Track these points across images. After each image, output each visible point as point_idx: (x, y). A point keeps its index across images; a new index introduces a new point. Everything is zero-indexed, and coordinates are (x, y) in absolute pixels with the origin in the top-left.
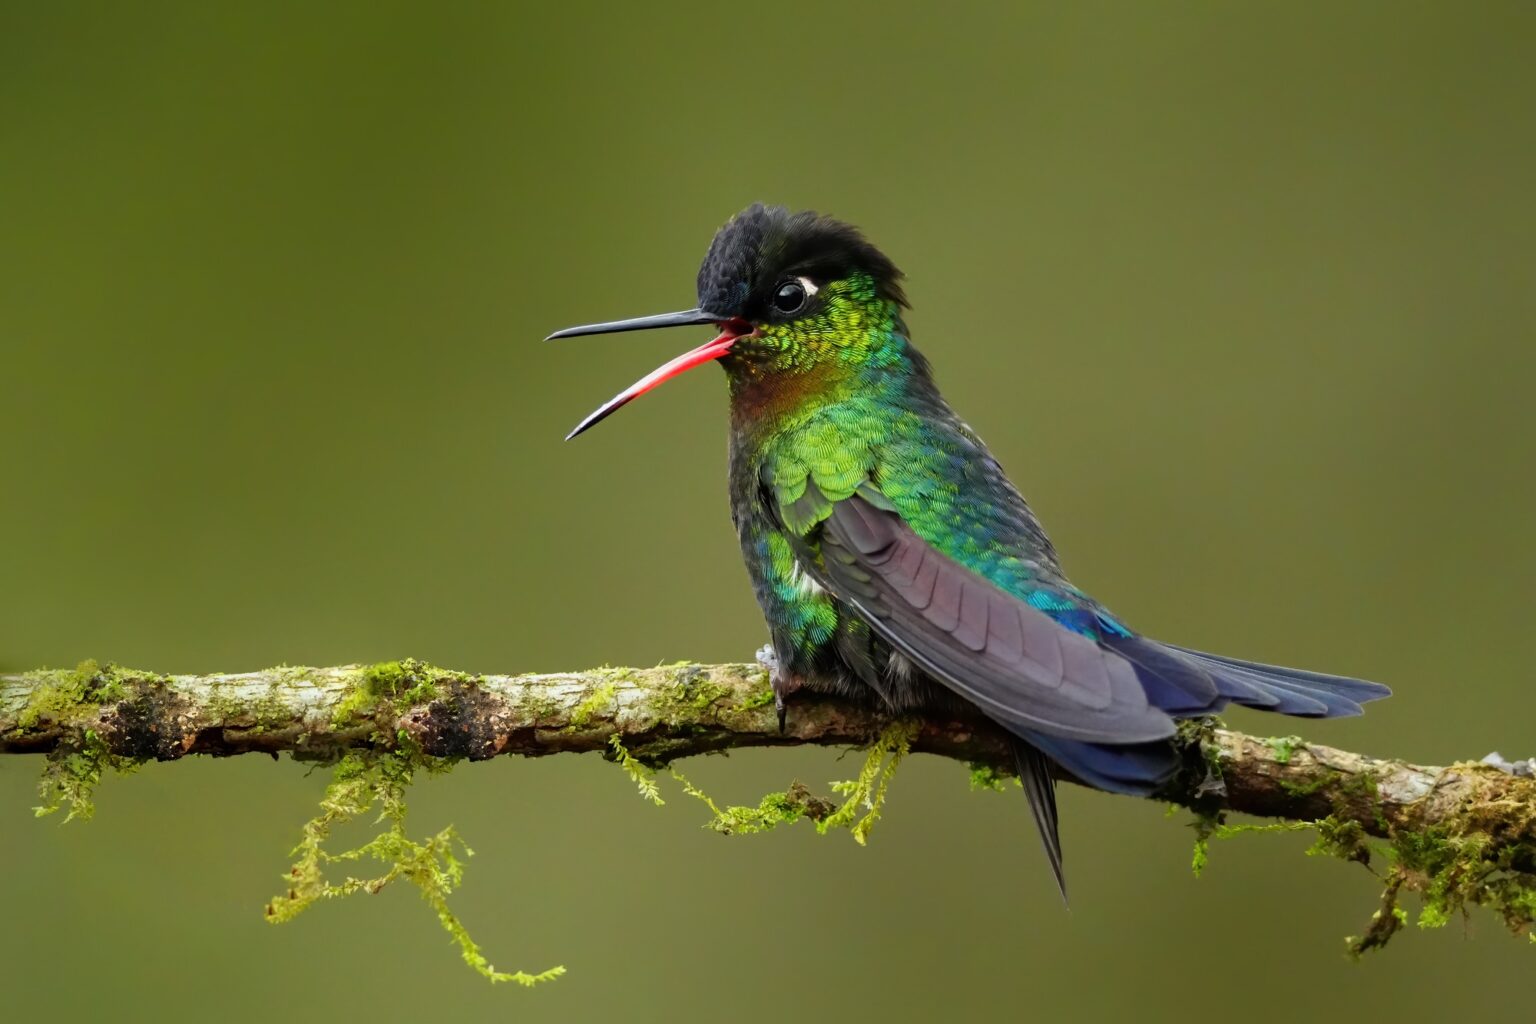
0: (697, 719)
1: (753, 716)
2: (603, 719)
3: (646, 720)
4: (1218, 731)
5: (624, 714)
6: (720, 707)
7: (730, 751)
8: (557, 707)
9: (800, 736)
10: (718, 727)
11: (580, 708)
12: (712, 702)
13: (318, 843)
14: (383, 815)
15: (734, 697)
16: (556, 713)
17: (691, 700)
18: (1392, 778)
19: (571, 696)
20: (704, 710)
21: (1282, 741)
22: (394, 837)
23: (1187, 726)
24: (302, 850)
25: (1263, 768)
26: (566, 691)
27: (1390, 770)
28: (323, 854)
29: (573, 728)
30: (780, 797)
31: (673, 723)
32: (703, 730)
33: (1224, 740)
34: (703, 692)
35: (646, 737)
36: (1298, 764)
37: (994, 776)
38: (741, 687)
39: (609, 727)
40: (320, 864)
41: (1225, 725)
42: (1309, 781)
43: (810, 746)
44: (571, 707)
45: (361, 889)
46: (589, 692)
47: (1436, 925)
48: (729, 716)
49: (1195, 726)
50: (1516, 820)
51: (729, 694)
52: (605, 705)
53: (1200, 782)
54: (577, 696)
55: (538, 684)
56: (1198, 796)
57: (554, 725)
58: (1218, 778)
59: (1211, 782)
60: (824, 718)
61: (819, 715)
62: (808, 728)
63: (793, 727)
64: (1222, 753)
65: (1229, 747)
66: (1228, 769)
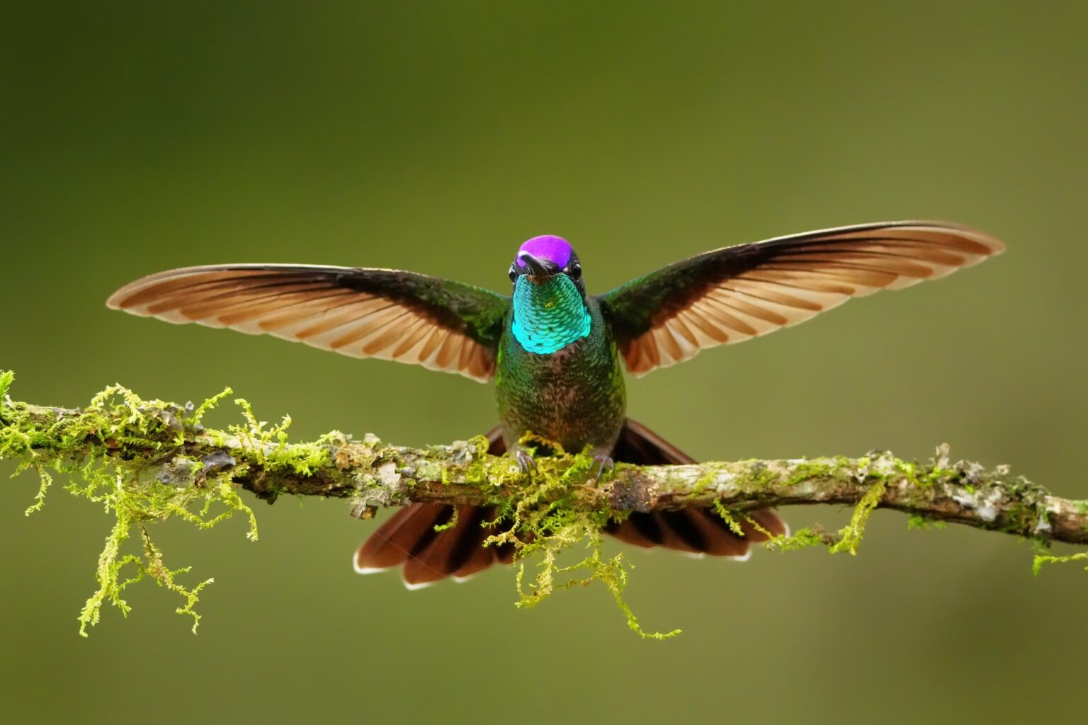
0: (761, 490)
1: (791, 488)
2: (709, 490)
3: (733, 490)
4: (1047, 497)
5: (721, 488)
6: (773, 483)
8: (685, 483)
9: (817, 499)
10: (773, 494)
11: (697, 484)
12: (769, 481)
13: (553, 561)
14: (589, 545)
15: (781, 478)
16: (684, 487)
17: (758, 479)
19: (693, 478)
20: (765, 485)
21: (1081, 502)
22: (595, 557)
23: (1030, 494)
24: (543, 566)
25: (1072, 517)
26: (690, 474)
28: (555, 568)
29: (693, 495)
30: (807, 532)
31: (748, 492)
32: (764, 496)
33: (1050, 502)
34: (764, 475)
35: (733, 500)
37: (925, 521)
38: (785, 472)
39: (713, 494)
40: (553, 574)
41: (1050, 493)
44: (693, 484)
46: (702, 476)
48: (778, 488)
49: (1034, 495)
51: (778, 476)
52: (711, 482)
53: (1037, 524)
54: (696, 478)
55: (674, 471)
56: (1036, 532)
57: (683, 493)
58: (1047, 523)
59: (1043, 525)
60: (830, 489)
61: (827, 488)
62: (821, 495)
63: (813, 494)
64: (1049, 509)
65: (1052, 505)
66: (1052, 517)
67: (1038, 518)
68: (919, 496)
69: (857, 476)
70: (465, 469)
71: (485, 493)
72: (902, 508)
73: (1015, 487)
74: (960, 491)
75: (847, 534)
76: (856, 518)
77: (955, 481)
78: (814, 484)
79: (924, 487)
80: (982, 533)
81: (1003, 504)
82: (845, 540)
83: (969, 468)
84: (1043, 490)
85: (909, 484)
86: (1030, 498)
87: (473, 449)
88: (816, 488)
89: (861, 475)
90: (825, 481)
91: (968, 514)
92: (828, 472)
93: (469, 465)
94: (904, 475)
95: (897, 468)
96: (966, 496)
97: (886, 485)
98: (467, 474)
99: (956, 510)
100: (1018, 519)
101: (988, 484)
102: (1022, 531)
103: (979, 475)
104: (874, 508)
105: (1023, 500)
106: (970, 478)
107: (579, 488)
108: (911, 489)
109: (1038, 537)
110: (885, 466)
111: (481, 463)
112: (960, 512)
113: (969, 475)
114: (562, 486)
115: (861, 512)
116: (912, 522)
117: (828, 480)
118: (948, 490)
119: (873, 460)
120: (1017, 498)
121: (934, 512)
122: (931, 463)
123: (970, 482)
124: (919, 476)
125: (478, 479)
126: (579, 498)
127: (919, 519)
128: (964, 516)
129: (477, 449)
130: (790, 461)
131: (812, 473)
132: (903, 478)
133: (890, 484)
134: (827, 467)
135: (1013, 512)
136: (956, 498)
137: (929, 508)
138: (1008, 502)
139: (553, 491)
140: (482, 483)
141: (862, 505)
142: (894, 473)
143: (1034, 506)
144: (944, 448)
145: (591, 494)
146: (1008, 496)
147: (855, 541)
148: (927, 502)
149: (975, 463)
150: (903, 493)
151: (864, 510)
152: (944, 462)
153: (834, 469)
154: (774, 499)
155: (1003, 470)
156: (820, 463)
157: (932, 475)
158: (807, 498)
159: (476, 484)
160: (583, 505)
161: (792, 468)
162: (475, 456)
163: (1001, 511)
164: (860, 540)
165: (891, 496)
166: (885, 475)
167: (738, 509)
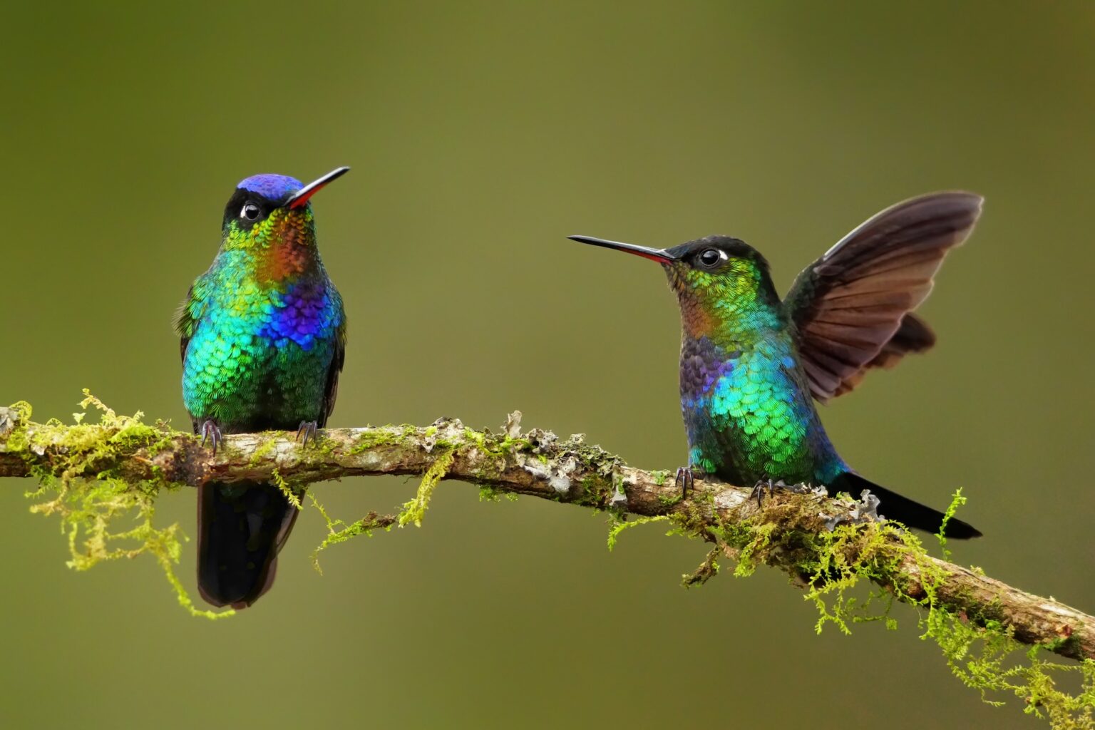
0: (322, 460)
2: (267, 460)
3: (293, 460)
4: (623, 467)
5: (280, 457)
6: (336, 453)
7: (341, 478)
8: (241, 453)
9: (382, 470)
10: (335, 465)
11: (256, 454)
12: (331, 450)
13: (104, 527)
14: (140, 514)
15: (344, 447)
16: (241, 456)
17: (319, 449)
18: (723, 494)
19: (250, 447)
20: (327, 455)
21: (659, 472)
22: (146, 527)
23: (605, 464)
24: (94, 531)
25: (648, 489)
26: (247, 443)
27: (721, 489)
28: (107, 534)
29: (251, 465)
31: (309, 462)
32: (326, 466)
33: (626, 472)
34: (326, 444)
35: (293, 471)
36: (668, 486)
37: (494, 493)
38: (348, 442)
39: (272, 465)
40: (105, 539)
41: (626, 463)
42: (675, 496)
43: (388, 476)
44: (250, 453)
45: (125, 556)
46: (261, 444)
47: (745, 575)
48: (341, 458)
49: (609, 464)
50: (793, 518)
51: (341, 445)
52: (270, 452)
53: (613, 496)
54: (254, 447)
55: (231, 440)
56: (611, 504)
57: (240, 463)
58: (623, 494)
59: (619, 496)
60: (396, 459)
61: (393, 457)
62: (386, 465)
63: (378, 464)
64: (625, 479)
65: (629, 476)
66: (627, 488)
67: (614, 489)
68: (490, 466)
69: (424, 445)
70: (6, 437)
71: (27, 463)
72: (472, 479)
73: (590, 457)
74: (532, 461)
75: (414, 506)
76: (423, 489)
77: (527, 451)
78: (378, 454)
79: (494, 456)
80: (555, 505)
81: (577, 475)
82: (410, 512)
83: (542, 436)
84: (619, 460)
85: (479, 453)
86: (605, 468)
87: (15, 415)
88: (381, 458)
89: (429, 444)
90: (390, 451)
91: (541, 485)
92: (394, 441)
93: (10, 433)
94: (474, 444)
95: (466, 437)
96: (538, 467)
97: (455, 455)
98: (8, 443)
99: (528, 481)
100: (592, 491)
101: (562, 454)
102: (597, 503)
103: (552, 444)
104: (442, 479)
105: (599, 471)
106: (543, 447)
107: (129, 458)
108: (481, 460)
109: (613, 510)
110: (453, 434)
111: (23, 431)
112: (532, 483)
113: (542, 444)
114: (110, 455)
115: (428, 483)
116: (482, 494)
117: (394, 450)
118: (520, 460)
119: (441, 428)
120: (592, 469)
121: (505, 482)
122: (503, 432)
123: (542, 452)
124: (488, 445)
125: (19, 448)
126: (129, 468)
127: (490, 491)
128: (538, 488)
129: (19, 416)
130: (353, 430)
131: (376, 441)
132: (472, 447)
133: (459, 454)
134: (392, 436)
135: (587, 483)
136: (527, 468)
137: (500, 480)
138: (582, 473)
139: (100, 461)
140: (24, 452)
141: (428, 476)
142: (463, 441)
143: (610, 476)
144: (517, 415)
145: (141, 464)
146: (583, 465)
147: (420, 512)
148: (498, 472)
149: (548, 432)
150: (472, 463)
151: (431, 481)
152: (515, 430)
153: (400, 438)
154: (337, 469)
155: (577, 439)
156: (385, 431)
157: (502, 444)
158: (371, 469)
159: (18, 453)
160: (133, 476)
161: (357, 437)
162: (17, 423)
163: (575, 481)
164: (425, 510)
165: (460, 467)
166: (454, 444)
167: (298, 481)
